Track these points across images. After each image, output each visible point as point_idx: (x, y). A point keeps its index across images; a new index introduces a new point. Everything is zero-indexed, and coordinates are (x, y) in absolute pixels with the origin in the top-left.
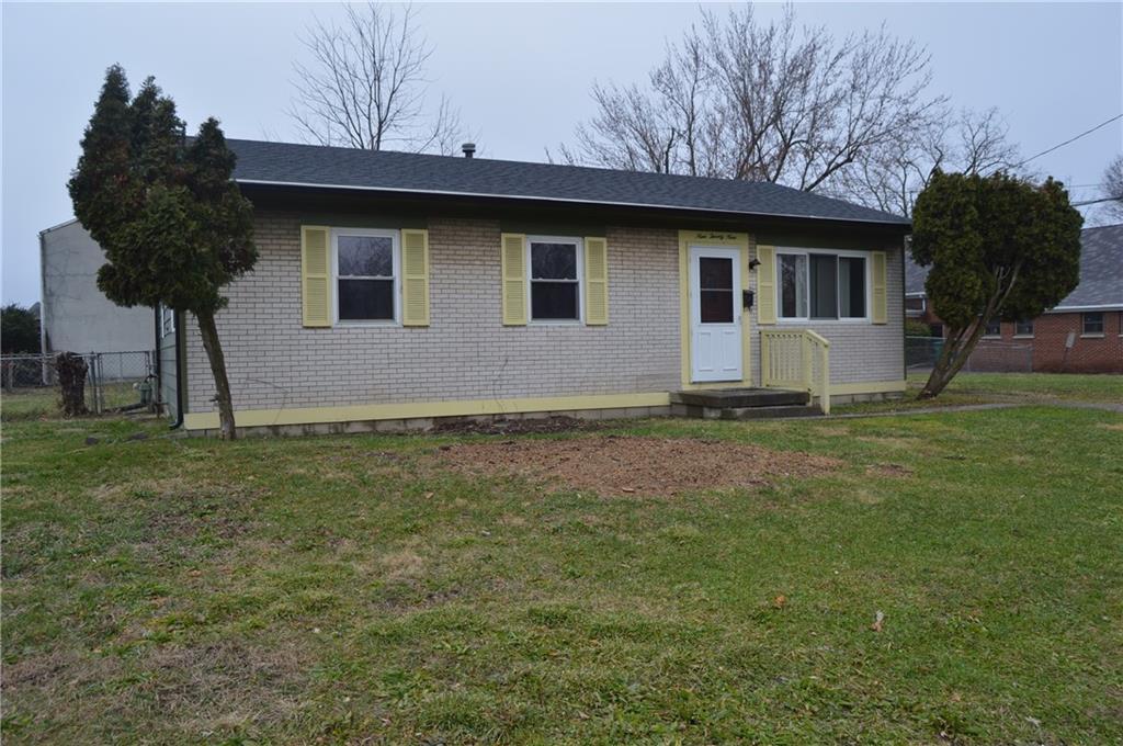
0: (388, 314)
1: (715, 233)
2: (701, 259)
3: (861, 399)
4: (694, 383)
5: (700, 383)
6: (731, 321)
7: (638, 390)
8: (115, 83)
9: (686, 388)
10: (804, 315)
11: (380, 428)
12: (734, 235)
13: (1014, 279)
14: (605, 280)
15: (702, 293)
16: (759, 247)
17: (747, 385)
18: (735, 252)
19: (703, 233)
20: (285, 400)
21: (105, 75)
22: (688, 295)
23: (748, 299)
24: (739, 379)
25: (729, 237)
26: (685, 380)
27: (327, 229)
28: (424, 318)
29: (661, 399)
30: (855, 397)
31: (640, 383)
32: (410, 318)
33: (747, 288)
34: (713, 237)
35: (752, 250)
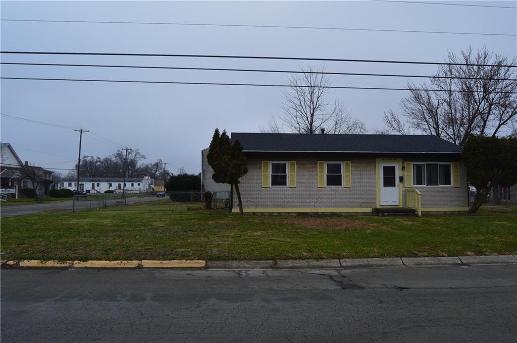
0: (285, 184)
1: (389, 159)
2: (384, 167)
3: (448, 213)
4: (381, 205)
5: (383, 205)
6: (395, 186)
7: (361, 207)
8: (217, 132)
9: (378, 207)
10: (425, 184)
11: (282, 214)
12: (396, 159)
13: (500, 172)
14: (350, 174)
15: (384, 177)
16: (405, 162)
17: (401, 206)
18: (396, 164)
19: (385, 159)
20: (257, 206)
21: (214, 131)
22: (379, 178)
23: (401, 179)
24: (398, 204)
25: (394, 160)
26: (378, 204)
27: (268, 162)
28: (294, 185)
29: (369, 210)
30: (446, 212)
31: (361, 206)
32: (291, 185)
33: (401, 175)
35: (403, 163)
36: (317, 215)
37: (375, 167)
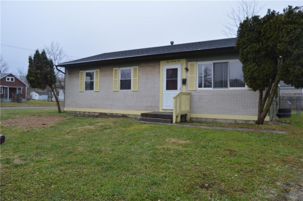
0: (92, 89)
1: (173, 60)
2: (167, 70)
3: (241, 122)
4: (163, 110)
5: (165, 110)
6: (177, 89)
9: (161, 111)
10: (211, 87)
11: (91, 114)
12: (180, 60)
14: (137, 78)
15: (167, 80)
16: (189, 63)
18: (179, 66)
19: (169, 61)
22: (163, 81)
23: (184, 82)
25: (178, 61)
26: (161, 108)
27: (83, 71)
30: (237, 121)
32: (97, 89)
33: (184, 78)
34: (172, 62)
35: (187, 64)
36: (112, 116)
37: (159, 71)
